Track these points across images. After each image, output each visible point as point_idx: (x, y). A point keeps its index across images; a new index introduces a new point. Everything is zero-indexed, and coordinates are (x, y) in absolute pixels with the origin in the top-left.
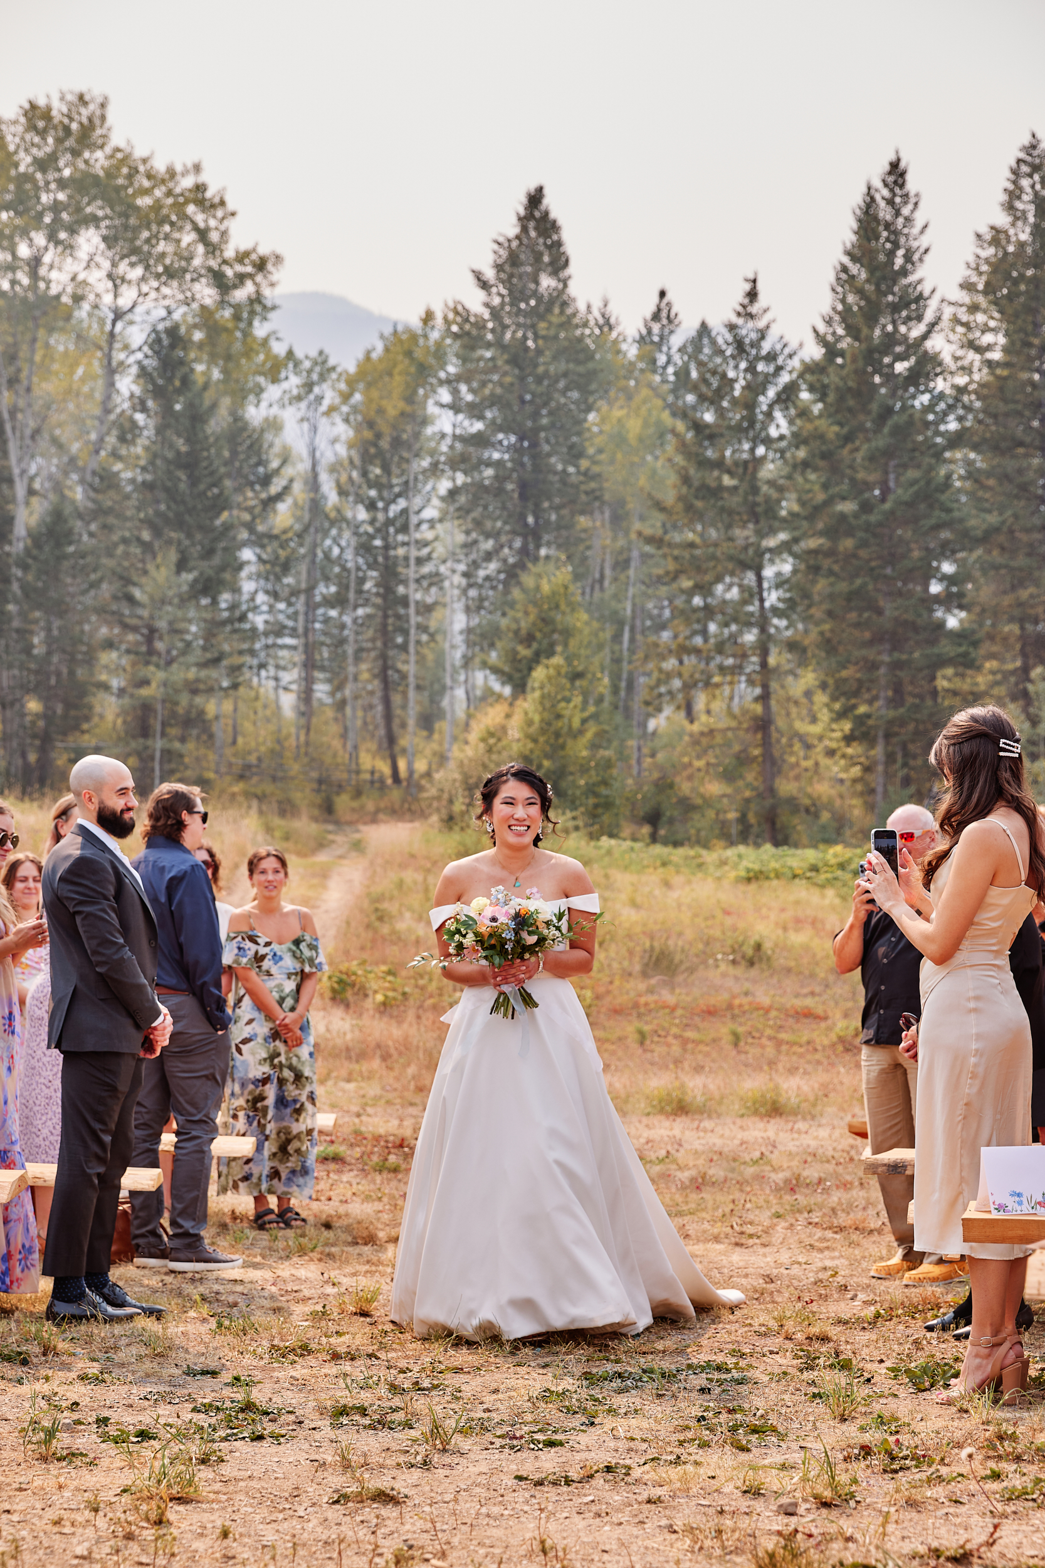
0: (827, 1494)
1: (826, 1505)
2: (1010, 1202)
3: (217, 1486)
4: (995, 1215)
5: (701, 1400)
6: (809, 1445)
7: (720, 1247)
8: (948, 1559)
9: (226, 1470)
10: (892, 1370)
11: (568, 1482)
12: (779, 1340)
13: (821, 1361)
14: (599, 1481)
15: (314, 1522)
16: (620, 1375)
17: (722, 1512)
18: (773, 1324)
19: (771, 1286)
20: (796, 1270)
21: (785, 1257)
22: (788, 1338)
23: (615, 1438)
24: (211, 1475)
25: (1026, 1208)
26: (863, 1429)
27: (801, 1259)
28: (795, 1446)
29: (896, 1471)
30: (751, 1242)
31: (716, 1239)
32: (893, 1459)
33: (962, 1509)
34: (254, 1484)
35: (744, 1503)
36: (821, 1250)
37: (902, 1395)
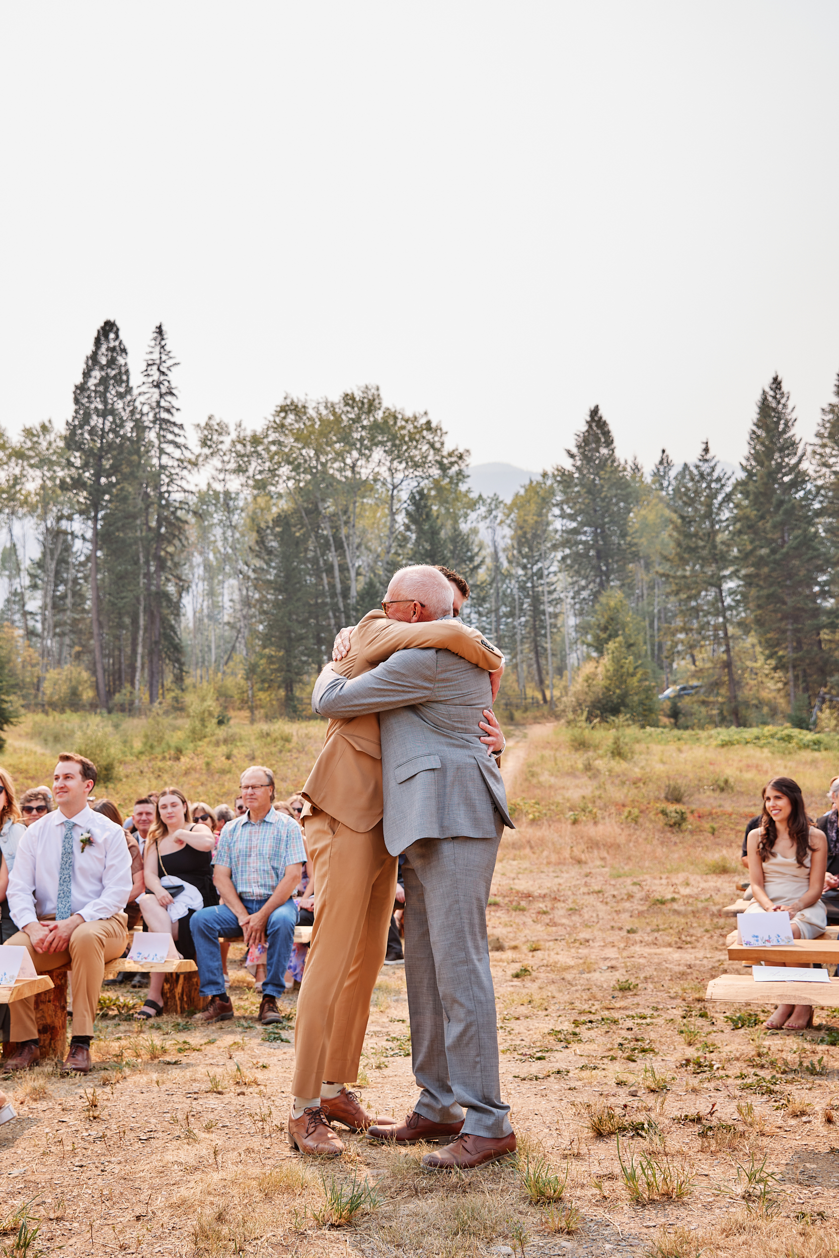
0: (653, 1086)
1: (653, 1091)
2: (753, 941)
3: (379, 1080)
4: (744, 947)
5: (624, 1033)
6: (666, 1058)
7: (670, 949)
8: (690, 1120)
9: (386, 1072)
10: (726, 1017)
11: (537, 1078)
12: (680, 1001)
13: (694, 1013)
14: (552, 1079)
16: (591, 1022)
17: (601, 1095)
18: (680, 992)
19: (689, 971)
20: (705, 962)
21: (700, 955)
22: (684, 1000)
23: (575, 1054)
24: (378, 1074)
25: (760, 943)
26: (698, 1050)
27: (708, 956)
28: (659, 1059)
29: (698, 1073)
30: (687, 946)
31: (670, 945)
32: (700, 1066)
33: (719, 1093)
34: (396, 1079)
35: (616, 1089)
36: (721, 950)
37: (726, 1031)
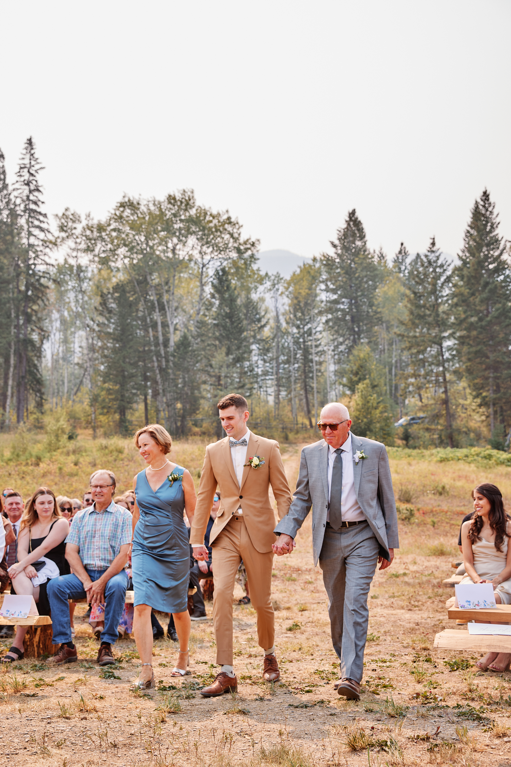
0: (393, 713)
1: (393, 717)
2: (466, 605)
3: (189, 708)
4: (460, 609)
5: (370, 673)
6: (401, 692)
7: (402, 611)
8: (421, 739)
9: (193, 701)
10: (445, 662)
11: (306, 707)
12: (410, 649)
13: (421, 659)
14: (317, 707)
15: (216, 721)
17: (355, 719)
18: (411, 643)
19: (417, 627)
20: (429, 621)
21: (425, 615)
22: (414, 649)
25: (472, 607)
26: (425, 686)
27: (431, 616)
28: (397, 693)
29: (426, 704)
30: (415, 609)
31: (403, 608)
32: (427, 699)
33: (442, 719)
35: (365, 715)
36: (440, 612)
37: (445, 673)
